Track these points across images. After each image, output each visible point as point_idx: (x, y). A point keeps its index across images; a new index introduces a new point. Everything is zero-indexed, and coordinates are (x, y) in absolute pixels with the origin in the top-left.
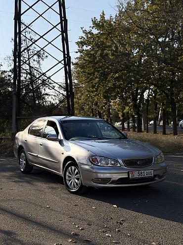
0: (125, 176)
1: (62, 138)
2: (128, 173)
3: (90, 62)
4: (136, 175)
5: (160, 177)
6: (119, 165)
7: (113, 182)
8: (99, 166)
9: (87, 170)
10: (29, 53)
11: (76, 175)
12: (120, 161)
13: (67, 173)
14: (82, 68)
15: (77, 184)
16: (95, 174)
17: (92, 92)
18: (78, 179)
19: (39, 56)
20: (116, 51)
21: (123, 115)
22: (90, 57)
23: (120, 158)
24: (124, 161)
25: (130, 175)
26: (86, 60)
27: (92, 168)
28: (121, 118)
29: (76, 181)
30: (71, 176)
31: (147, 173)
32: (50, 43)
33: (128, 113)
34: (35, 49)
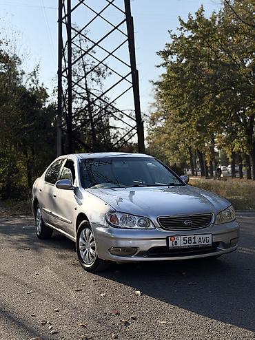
0: (163, 243)
1: (78, 185)
2: (167, 239)
3: (177, 79)
4: (181, 242)
5: (226, 246)
6: (151, 226)
7: (142, 254)
8: (120, 228)
9: (102, 234)
10: (86, 70)
11: (91, 242)
12: (154, 220)
13: (81, 240)
14: (166, 89)
15: (92, 256)
16: (113, 241)
17: (181, 122)
18: (93, 248)
19: (99, 73)
20: (215, 62)
21: (234, 155)
22: (176, 73)
23: (154, 215)
24: (160, 221)
25: (170, 242)
26: (171, 77)
27: (110, 231)
28: (230, 160)
29: (91, 250)
30: (85, 243)
31: (201, 238)
32: (111, 54)
33: (239, 152)
34: (93, 64)
